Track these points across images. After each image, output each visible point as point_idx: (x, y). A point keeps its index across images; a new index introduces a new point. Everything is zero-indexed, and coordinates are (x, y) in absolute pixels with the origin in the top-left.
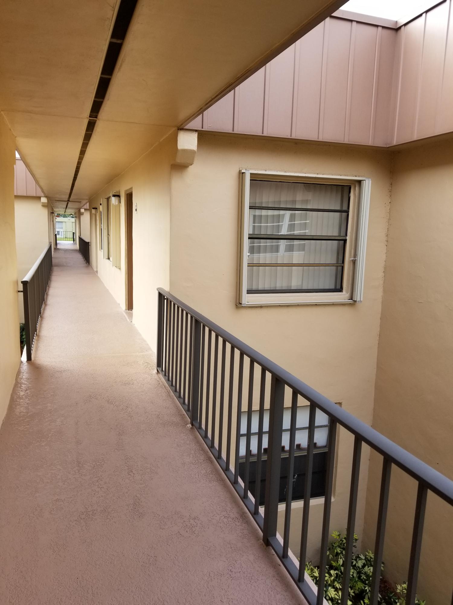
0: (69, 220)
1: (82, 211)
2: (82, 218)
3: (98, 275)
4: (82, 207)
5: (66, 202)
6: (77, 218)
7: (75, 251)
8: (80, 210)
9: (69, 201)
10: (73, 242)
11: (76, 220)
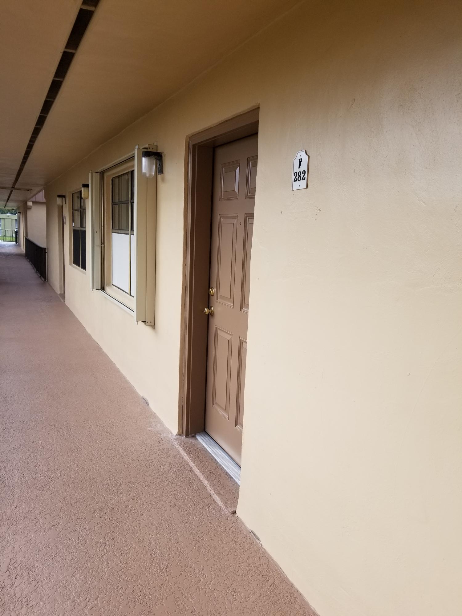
0: (8, 216)
1: (29, 205)
2: (29, 213)
3: (65, 302)
4: (29, 199)
5: (9, 191)
6: (22, 213)
7: (18, 255)
8: (26, 203)
9: (13, 188)
10: (14, 243)
11: (19, 217)
